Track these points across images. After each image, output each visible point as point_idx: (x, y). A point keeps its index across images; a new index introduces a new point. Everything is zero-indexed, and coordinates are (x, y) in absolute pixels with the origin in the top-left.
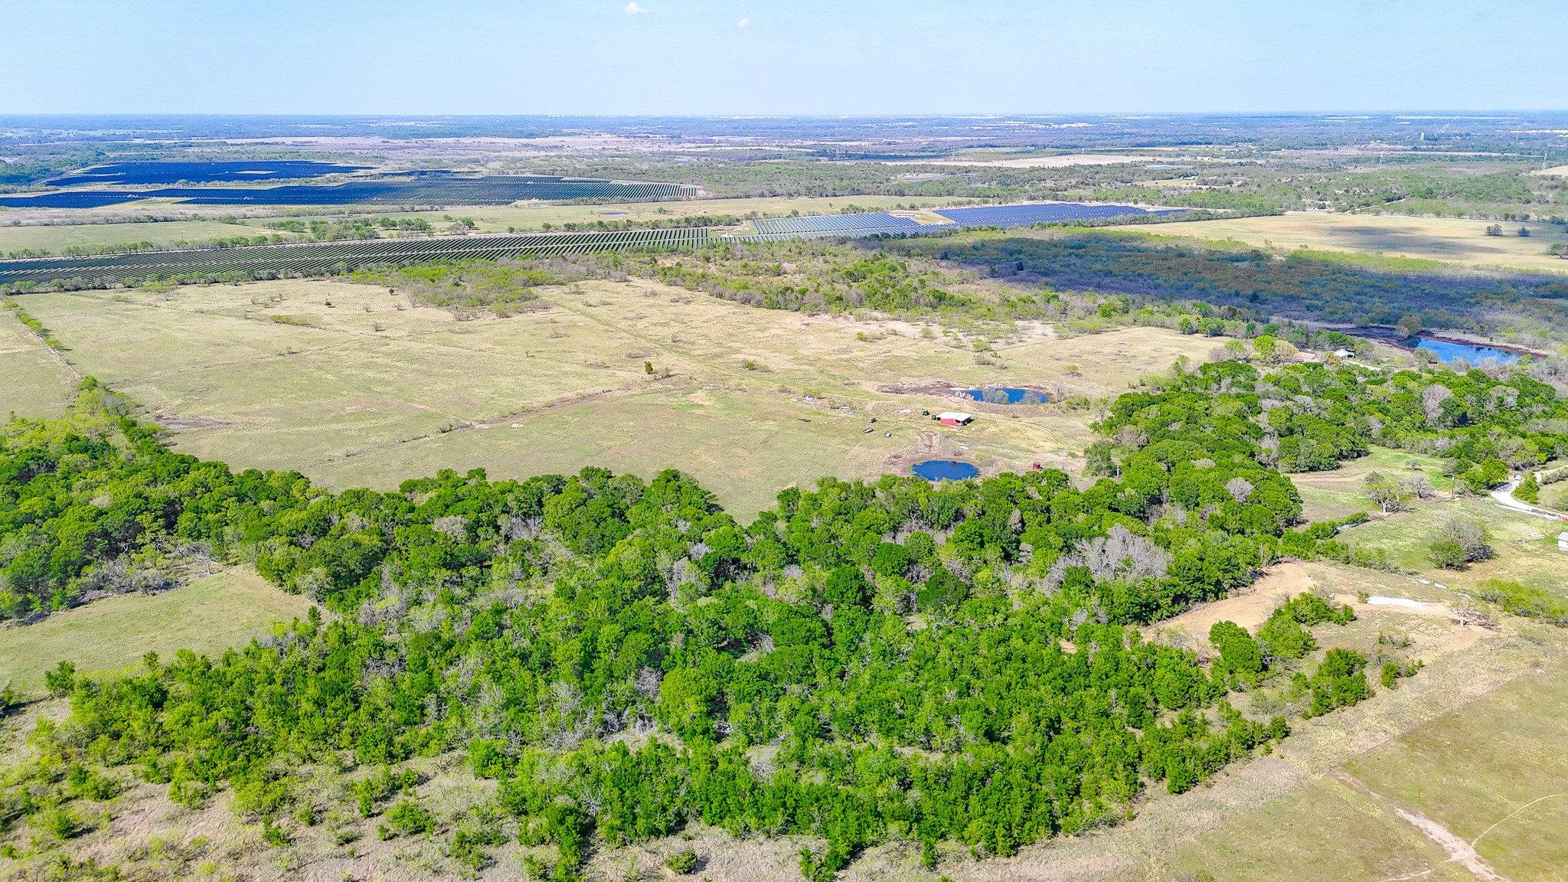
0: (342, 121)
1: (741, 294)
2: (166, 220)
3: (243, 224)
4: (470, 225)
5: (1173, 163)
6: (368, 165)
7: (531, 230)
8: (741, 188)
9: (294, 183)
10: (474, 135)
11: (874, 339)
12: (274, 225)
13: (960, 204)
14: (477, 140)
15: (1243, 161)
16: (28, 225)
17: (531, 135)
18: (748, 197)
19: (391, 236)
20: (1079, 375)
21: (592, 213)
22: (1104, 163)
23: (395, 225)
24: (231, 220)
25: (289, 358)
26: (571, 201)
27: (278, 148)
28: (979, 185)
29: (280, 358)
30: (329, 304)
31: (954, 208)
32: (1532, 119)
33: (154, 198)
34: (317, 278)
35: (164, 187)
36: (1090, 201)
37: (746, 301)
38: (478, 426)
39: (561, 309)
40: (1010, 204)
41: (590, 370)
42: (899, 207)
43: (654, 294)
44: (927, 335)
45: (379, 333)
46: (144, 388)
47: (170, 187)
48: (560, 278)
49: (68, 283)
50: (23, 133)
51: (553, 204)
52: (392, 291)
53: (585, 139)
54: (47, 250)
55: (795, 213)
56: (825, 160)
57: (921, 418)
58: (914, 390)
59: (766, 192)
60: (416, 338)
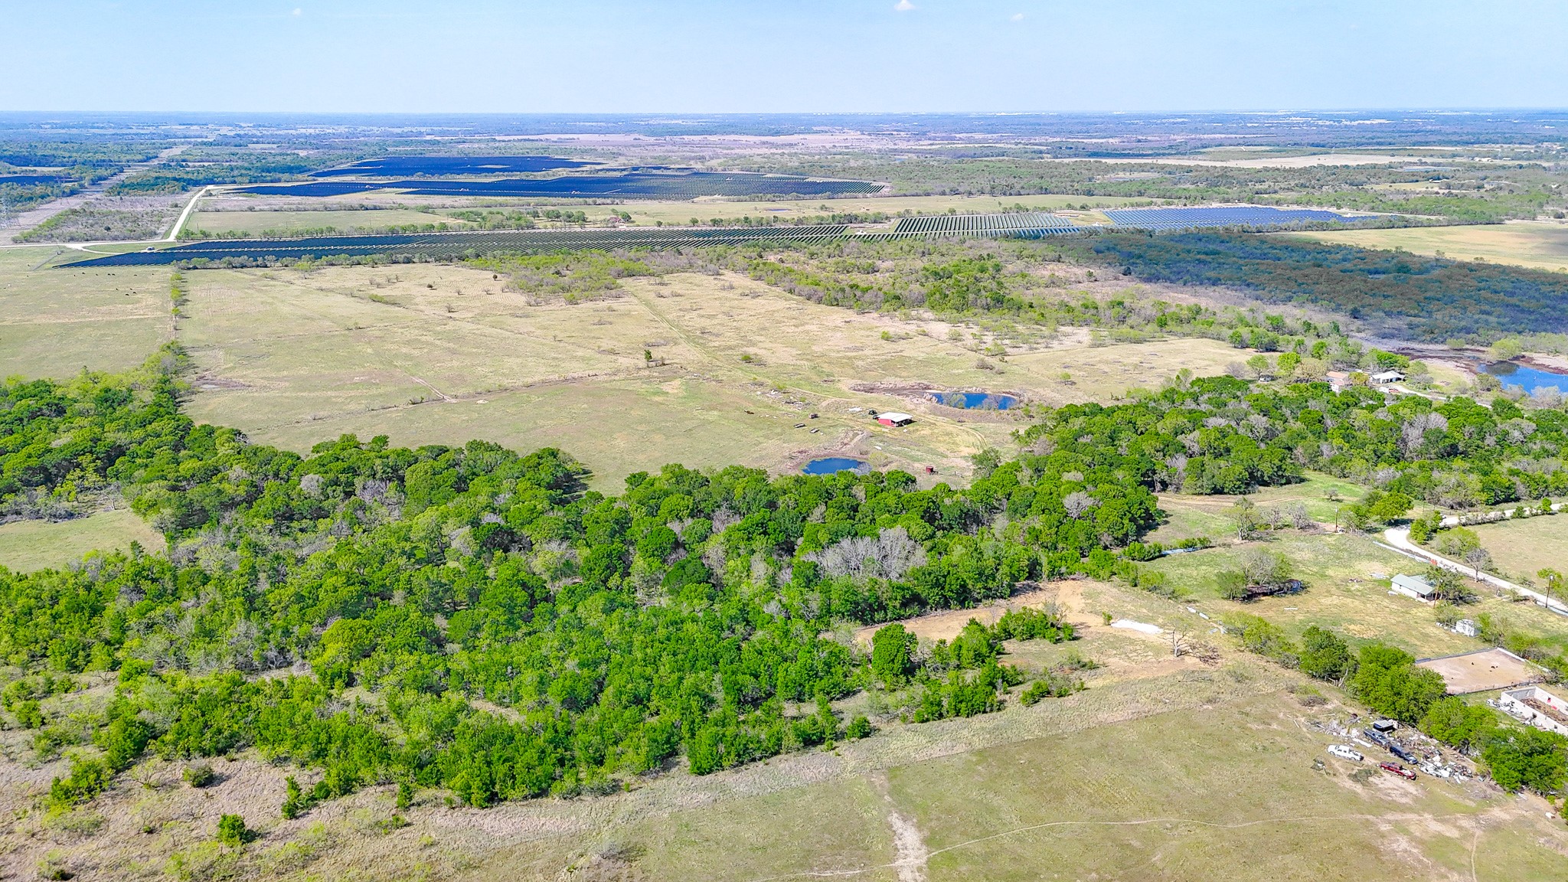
2: (375, 208)
4: (627, 218)
5: (1439, 165)
6: (599, 160)
7: (679, 225)
8: (927, 186)
10: (725, 133)
11: (899, 339)
13: (1140, 205)
14: (725, 137)
15: (1524, 163)
16: (261, 210)
17: (777, 133)
18: (928, 195)
19: (546, 227)
20: (1074, 383)
21: (756, 209)
22: (1355, 163)
23: (559, 217)
24: (426, 210)
27: (539, 144)
28: (1188, 186)
30: (430, 286)
33: (387, 189)
35: (402, 179)
36: (1289, 204)
38: (448, 400)
39: (631, 299)
40: (1196, 207)
41: (597, 356)
42: (1070, 207)
44: (956, 338)
47: (408, 179)
48: (658, 270)
49: (237, 261)
50: (343, 129)
51: (729, 200)
52: (495, 277)
53: (827, 137)
54: (249, 232)
55: (953, 212)
56: (1048, 158)
57: (863, 417)
58: (887, 390)
59: (947, 191)
60: (475, 320)
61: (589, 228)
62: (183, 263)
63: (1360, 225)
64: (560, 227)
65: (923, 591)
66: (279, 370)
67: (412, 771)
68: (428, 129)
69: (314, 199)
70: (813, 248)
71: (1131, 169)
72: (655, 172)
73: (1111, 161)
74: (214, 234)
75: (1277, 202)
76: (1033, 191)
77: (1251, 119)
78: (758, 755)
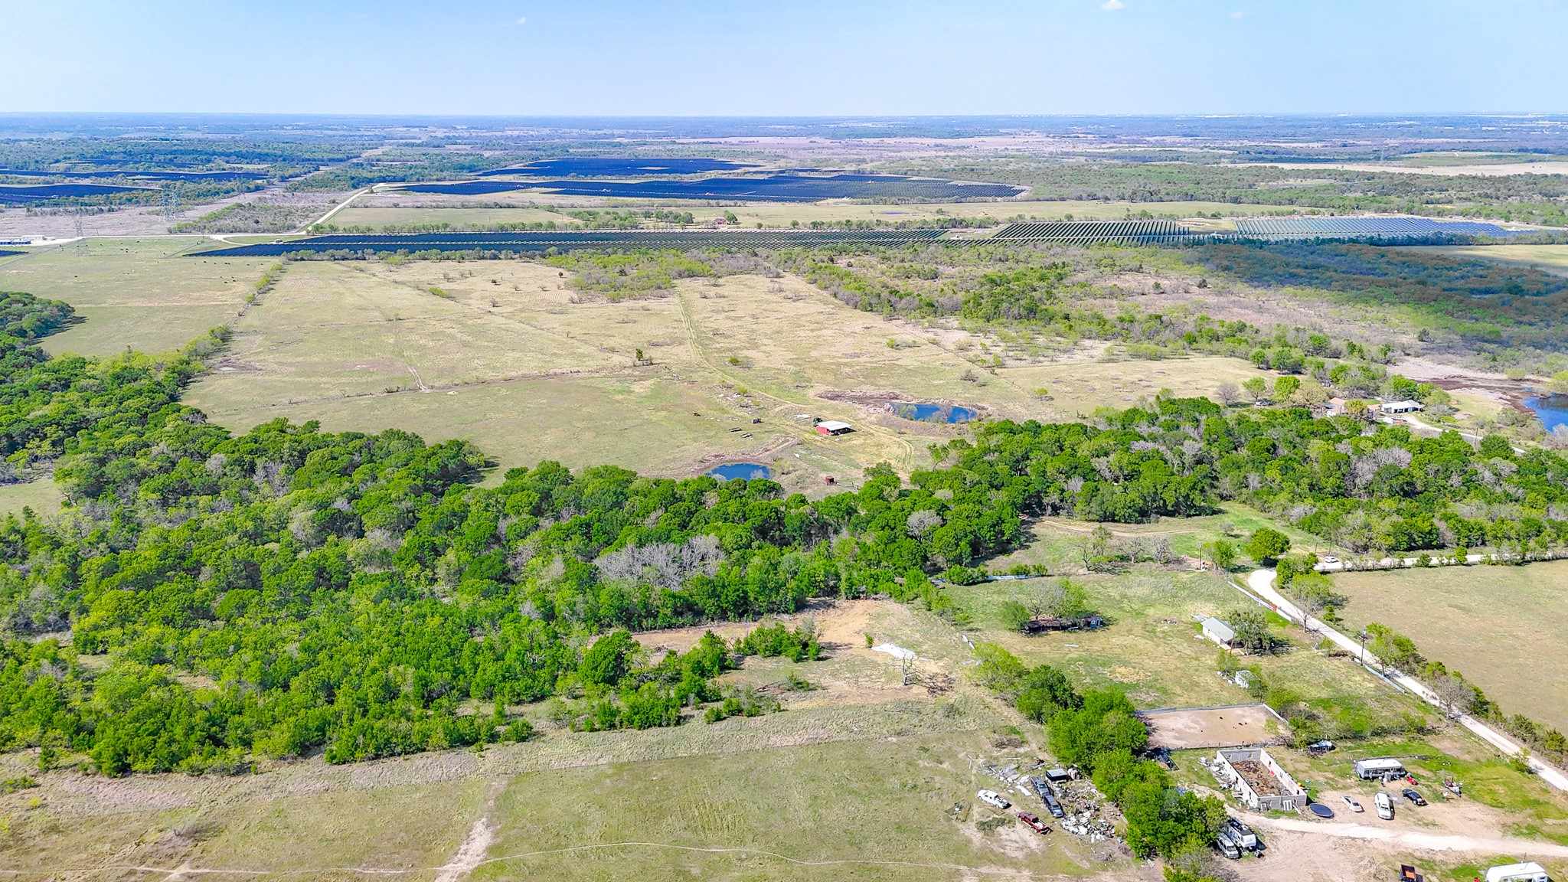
2: (507, 207)
4: (733, 220)
6: (759, 163)
7: (779, 227)
11: (906, 347)
16: (403, 207)
17: (959, 135)
18: (1063, 200)
19: (648, 228)
20: (1051, 399)
24: (551, 209)
28: (1354, 194)
30: (494, 282)
35: (558, 179)
36: (1452, 216)
38: (423, 391)
39: (674, 299)
41: (596, 353)
47: (563, 179)
49: (339, 253)
50: (546, 131)
51: (852, 203)
52: (561, 274)
53: (1008, 140)
54: (372, 226)
55: (1069, 217)
56: (1225, 164)
57: (807, 424)
58: (853, 399)
59: (1084, 195)
60: (511, 316)
61: (690, 229)
62: (292, 254)
63: (1513, 239)
64: (662, 227)
65: (700, 601)
66: (298, 355)
67: (67, 737)
68: (622, 132)
69: (461, 196)
70: (889, 253)
71: (1306, 174)
72: (801, 174)
73: (1287, 166)
74: (341, 228)
75: (1439, 213)
76: (1177, 197)
77: (1490, 122)
78: (398, 749)
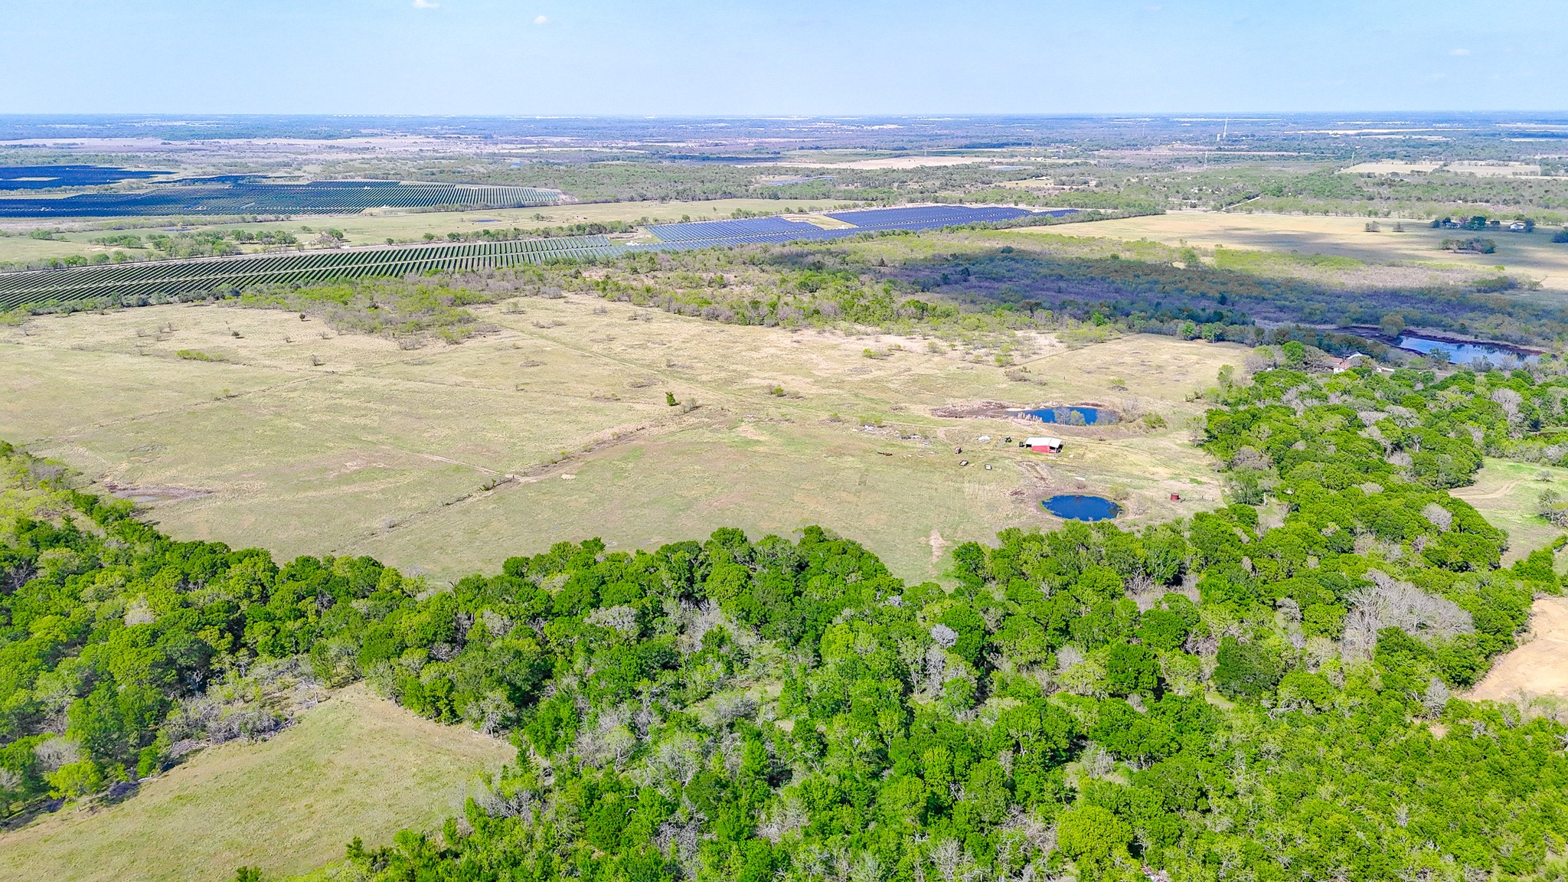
0: (100, 121)
1: (705, 309)
3: (62, 239)
4: (338, 236)
5: (1013, 164)
6: (164, 169)
7: (412, 241)
8: (607, 191)
9: (91, 190)
10: (264, 137)
11: (883, 356)
12: (104, 240)
13: (846, 207)
14: (272, 141)
15: (1077, 161)
21: (462, 220)
22: (949, 164)
23: (252, 239)
25: (230, 403)
26: (430, 208)
28: (844, 187)
29: (218, 403)
31: (841, 211)
32: (1298, 120)
34: (197, 302)
36: (971, 202)
37: (714, 316)
38: (523, 480)
39: (514, 333)
41: (601, 404)
42: (788, 211)
43: (604, 311)
44: (934, 350)
45: (319, 368)
46: (66, 449)
48: (487, 295)
51: (411, 212)
52: (302, 317)
58: (970, 413)
